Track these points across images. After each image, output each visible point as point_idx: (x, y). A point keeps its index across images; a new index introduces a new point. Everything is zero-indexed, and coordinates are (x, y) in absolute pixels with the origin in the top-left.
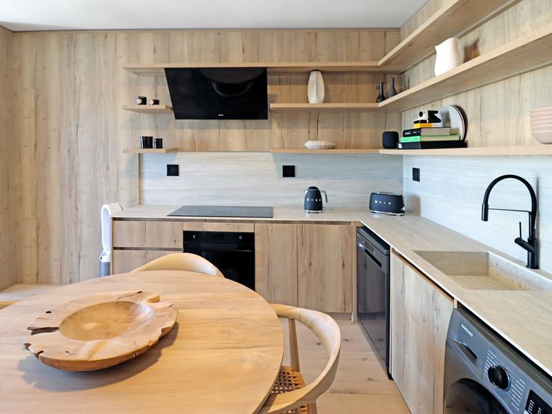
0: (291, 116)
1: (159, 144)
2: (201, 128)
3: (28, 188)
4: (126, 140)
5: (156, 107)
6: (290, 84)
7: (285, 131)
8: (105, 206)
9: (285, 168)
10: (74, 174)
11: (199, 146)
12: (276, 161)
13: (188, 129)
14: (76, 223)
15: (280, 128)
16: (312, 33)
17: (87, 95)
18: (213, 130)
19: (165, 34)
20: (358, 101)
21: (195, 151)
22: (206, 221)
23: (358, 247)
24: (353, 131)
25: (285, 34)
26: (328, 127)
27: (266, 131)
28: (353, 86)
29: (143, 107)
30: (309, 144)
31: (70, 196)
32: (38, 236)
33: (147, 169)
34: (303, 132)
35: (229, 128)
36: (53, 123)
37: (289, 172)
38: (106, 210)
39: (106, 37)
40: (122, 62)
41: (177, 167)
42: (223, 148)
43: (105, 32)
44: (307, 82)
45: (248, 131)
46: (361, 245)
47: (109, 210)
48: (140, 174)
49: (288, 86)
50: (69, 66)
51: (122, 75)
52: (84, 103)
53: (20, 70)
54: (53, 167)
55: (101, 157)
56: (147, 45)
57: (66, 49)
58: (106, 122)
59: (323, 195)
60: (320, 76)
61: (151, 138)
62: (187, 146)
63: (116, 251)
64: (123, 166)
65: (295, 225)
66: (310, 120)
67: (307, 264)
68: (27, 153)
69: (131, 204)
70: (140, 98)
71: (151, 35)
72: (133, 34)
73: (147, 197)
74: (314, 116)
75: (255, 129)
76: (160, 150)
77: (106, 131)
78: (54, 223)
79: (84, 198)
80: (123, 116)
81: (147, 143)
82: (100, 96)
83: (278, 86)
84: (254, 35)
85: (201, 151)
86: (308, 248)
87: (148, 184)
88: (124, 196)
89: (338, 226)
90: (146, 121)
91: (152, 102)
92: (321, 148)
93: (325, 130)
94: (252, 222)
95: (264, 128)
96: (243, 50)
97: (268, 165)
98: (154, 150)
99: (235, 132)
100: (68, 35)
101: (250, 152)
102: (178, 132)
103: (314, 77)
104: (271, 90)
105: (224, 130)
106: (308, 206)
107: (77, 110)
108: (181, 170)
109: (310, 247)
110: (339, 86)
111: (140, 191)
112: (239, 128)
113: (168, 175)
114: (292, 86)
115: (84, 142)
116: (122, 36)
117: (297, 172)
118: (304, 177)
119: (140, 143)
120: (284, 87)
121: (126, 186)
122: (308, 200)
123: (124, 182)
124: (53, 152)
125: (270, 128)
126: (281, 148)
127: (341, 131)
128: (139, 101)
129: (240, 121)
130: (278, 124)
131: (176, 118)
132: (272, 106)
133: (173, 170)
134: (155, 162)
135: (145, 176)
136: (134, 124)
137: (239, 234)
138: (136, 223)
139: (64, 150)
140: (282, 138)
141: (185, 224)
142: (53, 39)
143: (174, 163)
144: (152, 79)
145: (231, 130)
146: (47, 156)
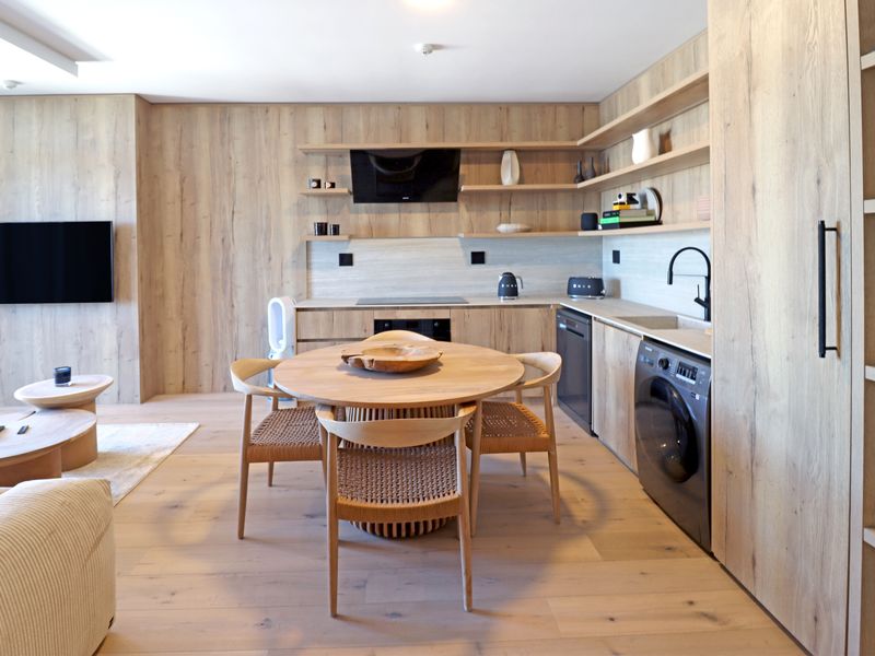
0: (480, 198)
1: (336, 230)
2: (379, 212)
3: (172, 284)
4: (291, 230)
5: (332, 190)
6: (479, 163)
7: (474, 214)
8: (275, 300)
9: (473, 254)
10: (228, 266)
11: (376, 232)
12: (463, 247)
13: (366, 214)
14: (231, 322)
15: (468, 210)
16: (504, 108)
17: (244, 177)
18: (390, 214)
19: (337, 109)
20: (554, 182)
21: (372, 237)
22: (398, 308)
23: (558, 329)
24: (549, 214)
25: (474, 109)
26: (522, 209)
27: (453, 215)
28: (549, 165)
29: (317, 190)
30: (503, 228)
31: (224, 292)
32: (184, 338)
33: (316, 259)
34: (493, 215)
35: (410, 212)
36: (203, 208)
37: (478, 258)
38: (276, 306)
39: (267, 111)
40: (287, 140)
41: (351, 256)
42: (404, 234)
44: (499, 161)
45: (432, 215)
46: (562, 326)
48: (308, 266)
49: (476, 165)
50: (222, 144)
51: (287, 155)
52: (241, 186)
53: (161, 148)
54: (204, 259)
55: (262, 247)
56: (316, 121)
57: (218, 123)
58: (268, 207)
59: (518, 280)
60: (515, 155)
61: (326, 224)
62: (363, 233)
63: (300, 344)
64: (288, 256)
65: (493, 310)
66: (501, 203)
67: (505, 348)
68: (170, 243)
70: (314, 180)
71: (320, 110)
72: (299, 108)
73: (317, 291)
74: (507, 197)
75: (440, 212)
76: (336, 237)
77: (268, 217)
78: (205, 321)
79: (241, 294)
81: (322, 229)
82: (261, 178)
84: (439, 110)
85: (377, 238)
86: (506, 332)
87: (317, 276)
88: (289, 288)
89: (536, 310)
90: (315, 204)
91: (328, 185)
92: (517, 231)
93: (518, 213)
94: (447, 307)
95: (449, 211)
96: (427, 126)
97: (454, 251)
98: (330, 237)
99: (417, 216)
100: (221, 110)
101: (435, 237)
102: (352, 217)
103: (507, 156)
104: (463, 169)
105: (406, 215)
106: (502, 292)
107: (232, 194)
108: (355, 259)
109: (509, 332)
110: (534, 165)
111: (309, 284)
112: (422, 212)
113: (341, 265)
114: (482, 165)
115: (240, 230)
116: (286, 112)
117: (487, 258)
118: (496, 263)
119: (312, 229)
121: (292, 279)
122: (503, 285)
123: (289, 274)
124: (204, 243)
125: (457, 210)
126: (469, 232)
127: (535, 212)
128: (315, 184)
129: (423, 204)
130: (466, 206)
131: (355, 202)
132: (463, 188)
133: (346, 260)
134: (325, 252)
135: (313, 266)
136: (301, 209)
137: (435, 321)
138: (322, 313)
139: (217, 241)
140: (471, 221)
141: (376, 312)
142: (202, 113)
143: (347, 252)
144: (322, 158)
145: (413, 215)
146: (195, 247)
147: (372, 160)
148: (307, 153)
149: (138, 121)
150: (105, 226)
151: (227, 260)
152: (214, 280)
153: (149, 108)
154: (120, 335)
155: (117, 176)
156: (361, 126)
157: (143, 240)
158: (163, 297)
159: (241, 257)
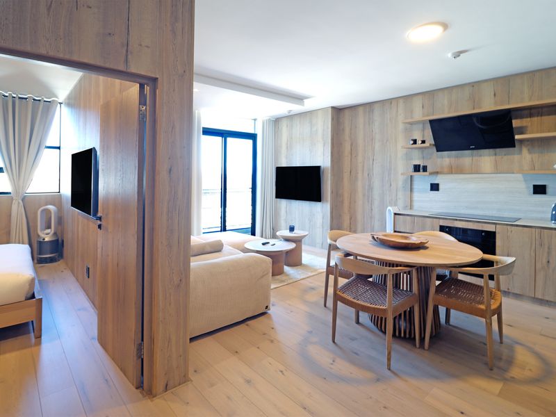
1: (425, 169)
2: (457, 157)
3: (346, 195)
4: (402, 168)
5: (423, 145)
6: (541, 116)
7: (535, 156)
8: (389, 208)
9: (535, 187)
11: (454, 170)
12: (525, 181)
13: (446, 158)
14: (371, 218)
15: (530, 153)
17: (379, 141)
18: (466, 158)
19: (430, 95)
21: (452, 173)
22: (456, 220)
27: (516, 157)
29: (414, 146)
31: (368, 202)
32: (350, 223)
33: (415, 186)
35: (481, 156)
36: (360, 159)
37: (540, 190)
38: (389, 210)
39: (391, 103)
40: (401, 118)
41: (438, 184)
42: (476, 171)
43: (390, 101)
45: (498, 157)
47: (391, 210)
48: (411, 190)
49: (539, 118)
50: (369, 124)
51: (401, 126)
52: (377, 145)
53: (343, 130)
54: (359, 184)
55: (387, 178)
56: (417, 105)
57: (367, 114)
58: (390, 156)
61: (419, 165)
62: (446, 170)
64: (400, 183)
65: (534, 230)
67: (545, 261)
68: (346, 176)
69: (405, 208)
70: (412, 140)
71: (420, 97)
72: (408, 98)
73: (416, 205)
75: (505, 155)
76: (425, 173)
77: (390, 162)
78: (359, 216)
79: (376, 203)
80: (401, 152)
81: (417, 168)
82: (387, 141)
83: (529, 119)
84: (505, 82)
85: (455, 174)
86: (546, 249)
87: (416, 196)
88: (401, 203)
90: (416, 154)
91: (421, 142)
94: (493, 223)
95: (514, 154)
96: (495, 95)
97: (517, 184)
98: (421, 173)
99: (486, 158)
100: (369, 106)
101: (500, 173)
102: (439, 160)
104: (516, 123)
105: (476, 158)
106: (553, 218)
107: (373, 150)
108: (441, 187)
109: (549, 248)
111: (411, 201)
112: (489, 155)
113: (431, 190)
114: (543, 117)
115: (377, 170)
116: (401, 101)
117: (548, 190)
119: (412, 168)
120: (535, 119)
121: (402, 197)
122: (554, 213)
123: (400, 194)
124: (360, 176)
125: (520, 152)
126: (532, 170)
128: (412, 142)
129: (491, 150)
131: (437, 151)
132: (517, 137)
133: (435, 187)
134: (422, 181)
135: (415, 190)
136: (408, 157)
137: (483, 231)
138: (408, 217)
139: (366, 175)
140: (532, 161)
141: (441, 221)
142: (361, 110)
143: (436, 182)
144: (421, 126)
145: (482, 157)
146: (356, 178)
147: (475, 120)
148: (411, 124)
149: (333, 119)
150: (318, 168)
151: (370, 185)
152: (364, 195)
153: (338, 112)
154: (323, 218)
155: (324, 145)
156: (446, 102)
157: (333, 174)
158: (342, 202)
159: (376, 183)
